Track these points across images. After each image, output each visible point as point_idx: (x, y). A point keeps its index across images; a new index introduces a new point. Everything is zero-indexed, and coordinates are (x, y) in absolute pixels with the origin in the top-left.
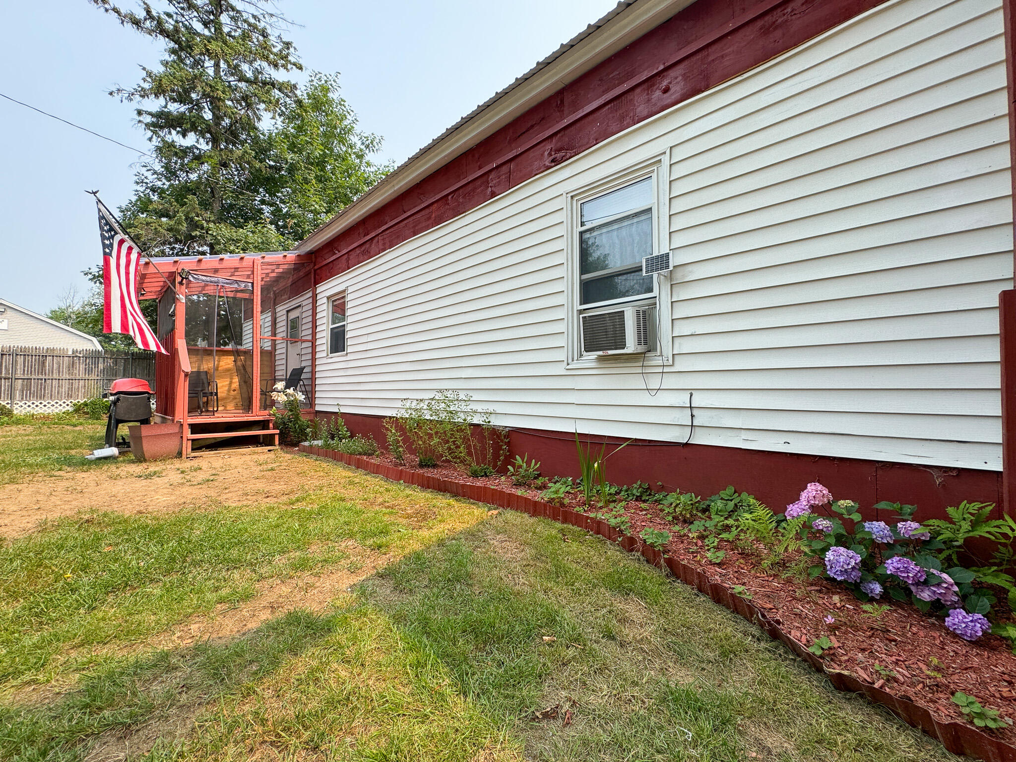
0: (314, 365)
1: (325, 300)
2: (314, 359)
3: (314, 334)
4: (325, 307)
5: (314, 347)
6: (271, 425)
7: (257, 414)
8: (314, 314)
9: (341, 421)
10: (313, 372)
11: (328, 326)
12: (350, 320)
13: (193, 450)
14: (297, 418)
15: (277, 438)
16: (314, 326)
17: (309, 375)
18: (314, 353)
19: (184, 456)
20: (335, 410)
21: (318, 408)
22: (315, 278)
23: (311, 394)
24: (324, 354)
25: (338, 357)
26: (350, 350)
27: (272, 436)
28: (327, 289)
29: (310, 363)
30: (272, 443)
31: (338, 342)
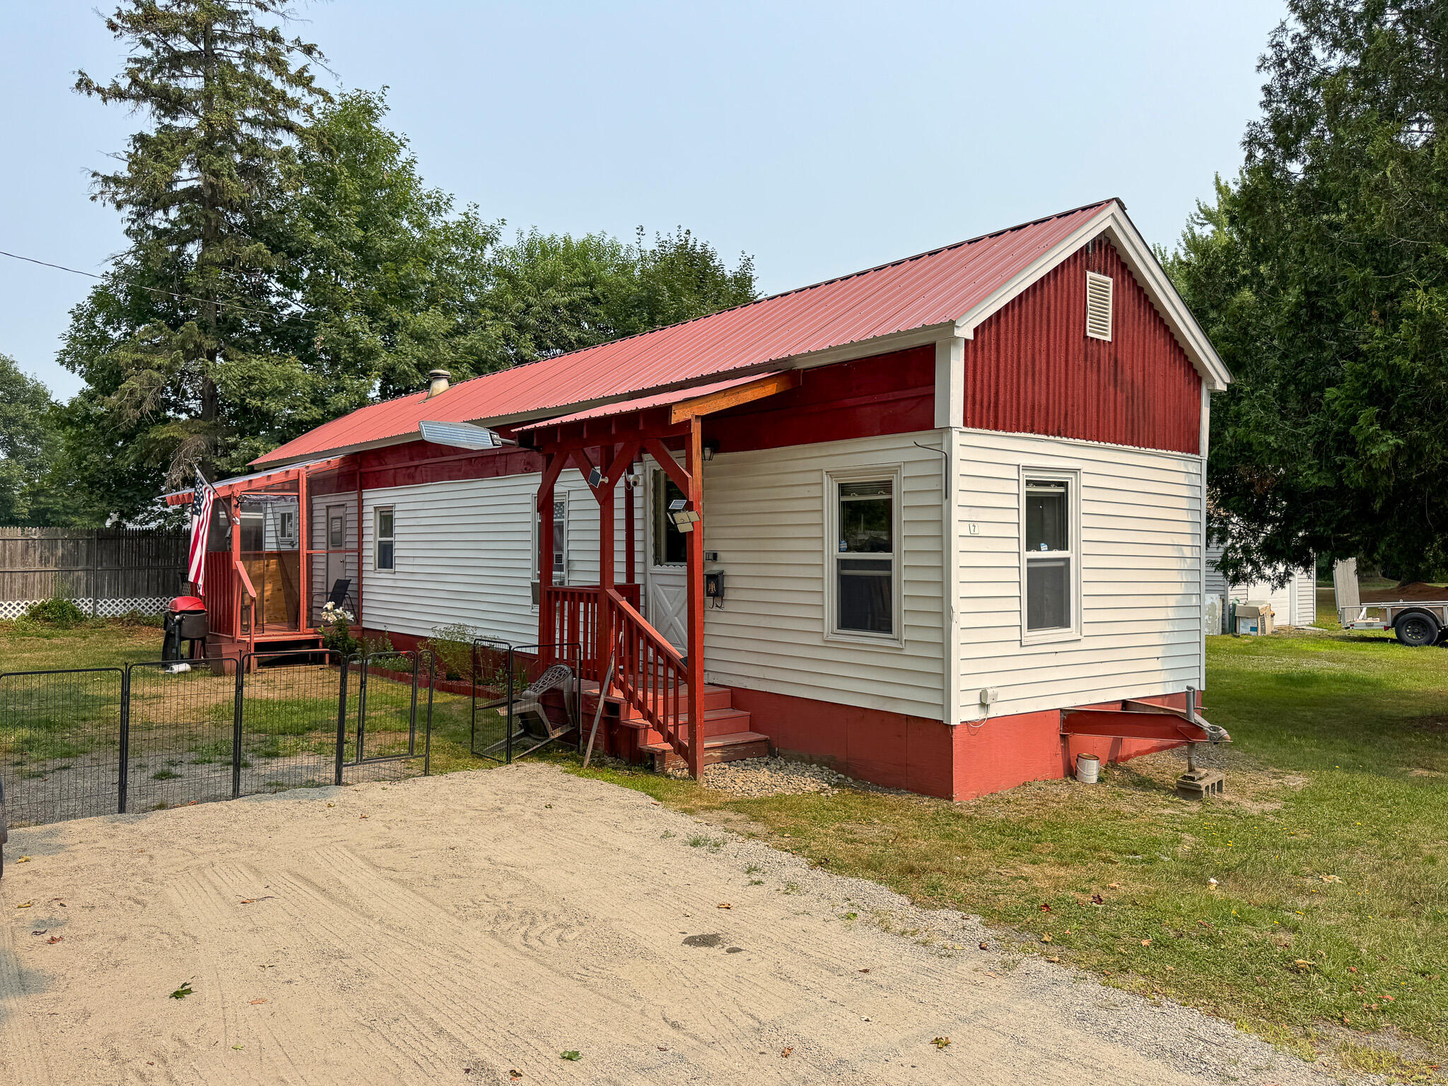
0: (360, 578)
1: (371, 510)
2: (360, 571)
3: (360, 543)
4: (371, 516)
5: (360, 557)
6: (320, 644)
7: (305, 634)
8: (360, 521)
9: (388, 642)
10: (360, 585)
11: (375, 538)
12: (398, 538)
13: (259, 665)
14: (346, 637)
15: (327, 656)
16: (361, 535)
17: (355, 588)
18: (360, 564)
19: (252, 672)
20: (381, 628)
21: (365, 625)
22: (361, 482)
23: (357, 610)
24: (371, 568)
25: (384, 574)
26: (398, 569)
27: (323, 654)
28: (375, 498)
29: (356, 574)
30: (322, 662)
31: (386, 558)
